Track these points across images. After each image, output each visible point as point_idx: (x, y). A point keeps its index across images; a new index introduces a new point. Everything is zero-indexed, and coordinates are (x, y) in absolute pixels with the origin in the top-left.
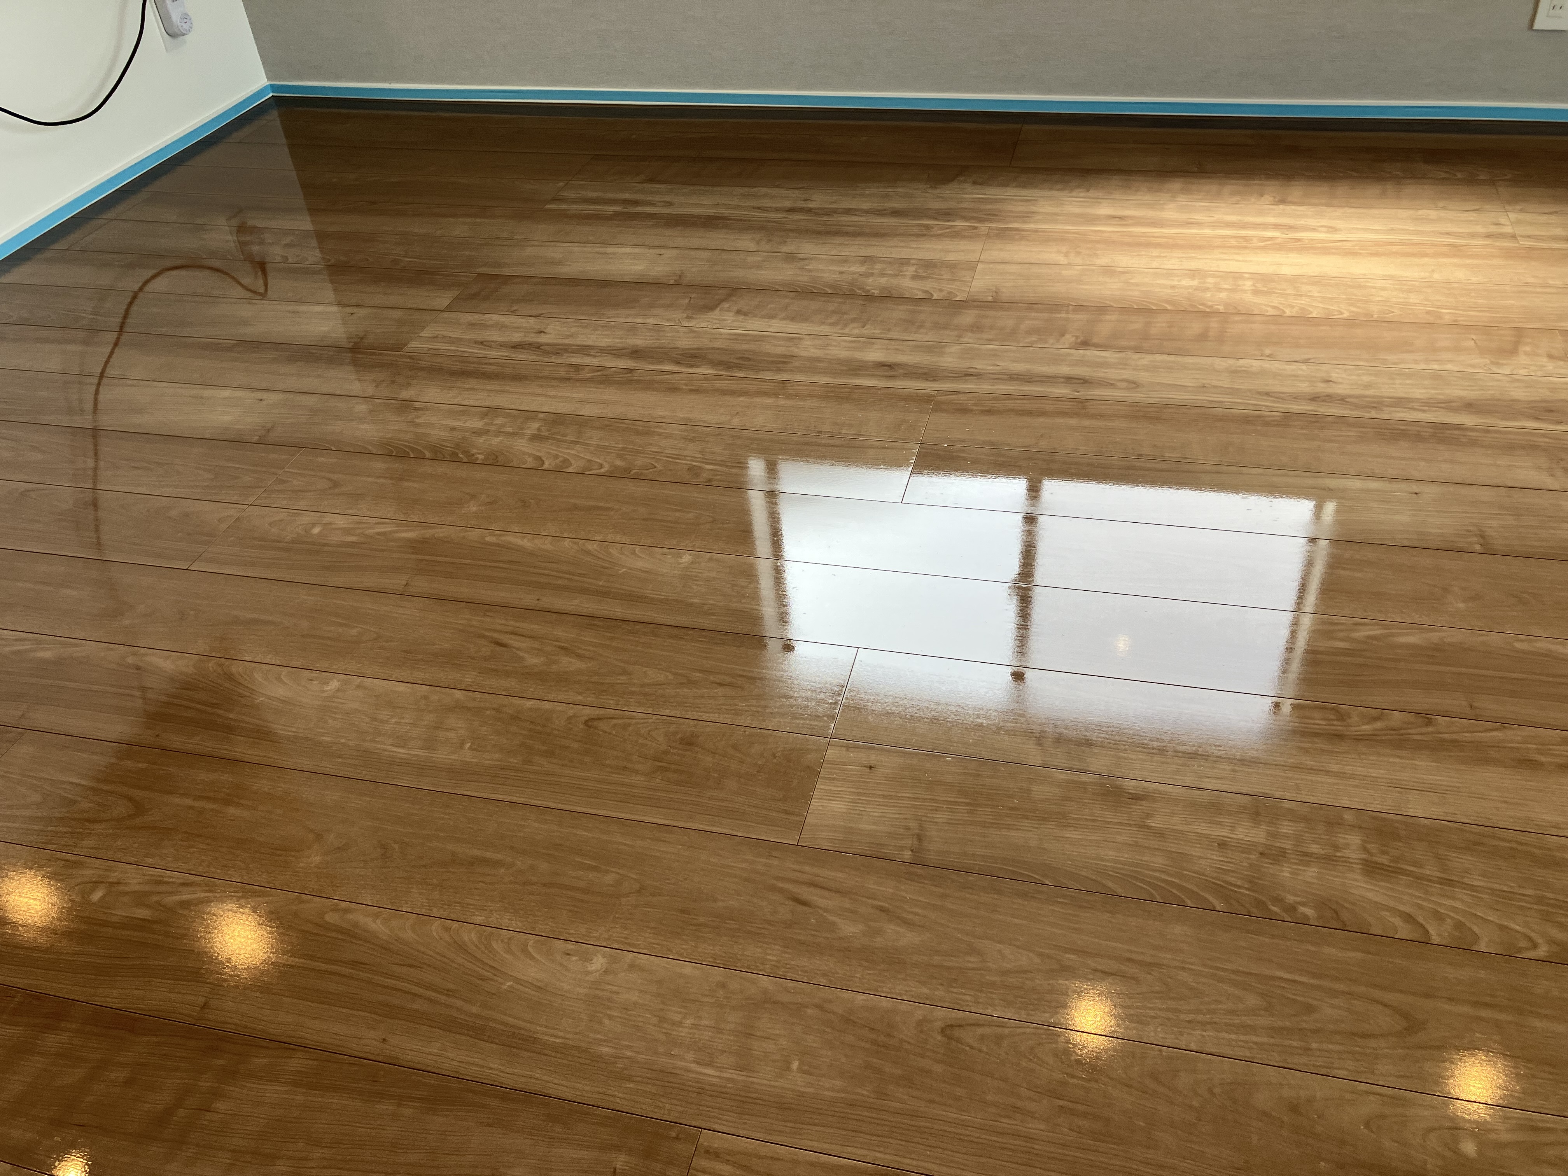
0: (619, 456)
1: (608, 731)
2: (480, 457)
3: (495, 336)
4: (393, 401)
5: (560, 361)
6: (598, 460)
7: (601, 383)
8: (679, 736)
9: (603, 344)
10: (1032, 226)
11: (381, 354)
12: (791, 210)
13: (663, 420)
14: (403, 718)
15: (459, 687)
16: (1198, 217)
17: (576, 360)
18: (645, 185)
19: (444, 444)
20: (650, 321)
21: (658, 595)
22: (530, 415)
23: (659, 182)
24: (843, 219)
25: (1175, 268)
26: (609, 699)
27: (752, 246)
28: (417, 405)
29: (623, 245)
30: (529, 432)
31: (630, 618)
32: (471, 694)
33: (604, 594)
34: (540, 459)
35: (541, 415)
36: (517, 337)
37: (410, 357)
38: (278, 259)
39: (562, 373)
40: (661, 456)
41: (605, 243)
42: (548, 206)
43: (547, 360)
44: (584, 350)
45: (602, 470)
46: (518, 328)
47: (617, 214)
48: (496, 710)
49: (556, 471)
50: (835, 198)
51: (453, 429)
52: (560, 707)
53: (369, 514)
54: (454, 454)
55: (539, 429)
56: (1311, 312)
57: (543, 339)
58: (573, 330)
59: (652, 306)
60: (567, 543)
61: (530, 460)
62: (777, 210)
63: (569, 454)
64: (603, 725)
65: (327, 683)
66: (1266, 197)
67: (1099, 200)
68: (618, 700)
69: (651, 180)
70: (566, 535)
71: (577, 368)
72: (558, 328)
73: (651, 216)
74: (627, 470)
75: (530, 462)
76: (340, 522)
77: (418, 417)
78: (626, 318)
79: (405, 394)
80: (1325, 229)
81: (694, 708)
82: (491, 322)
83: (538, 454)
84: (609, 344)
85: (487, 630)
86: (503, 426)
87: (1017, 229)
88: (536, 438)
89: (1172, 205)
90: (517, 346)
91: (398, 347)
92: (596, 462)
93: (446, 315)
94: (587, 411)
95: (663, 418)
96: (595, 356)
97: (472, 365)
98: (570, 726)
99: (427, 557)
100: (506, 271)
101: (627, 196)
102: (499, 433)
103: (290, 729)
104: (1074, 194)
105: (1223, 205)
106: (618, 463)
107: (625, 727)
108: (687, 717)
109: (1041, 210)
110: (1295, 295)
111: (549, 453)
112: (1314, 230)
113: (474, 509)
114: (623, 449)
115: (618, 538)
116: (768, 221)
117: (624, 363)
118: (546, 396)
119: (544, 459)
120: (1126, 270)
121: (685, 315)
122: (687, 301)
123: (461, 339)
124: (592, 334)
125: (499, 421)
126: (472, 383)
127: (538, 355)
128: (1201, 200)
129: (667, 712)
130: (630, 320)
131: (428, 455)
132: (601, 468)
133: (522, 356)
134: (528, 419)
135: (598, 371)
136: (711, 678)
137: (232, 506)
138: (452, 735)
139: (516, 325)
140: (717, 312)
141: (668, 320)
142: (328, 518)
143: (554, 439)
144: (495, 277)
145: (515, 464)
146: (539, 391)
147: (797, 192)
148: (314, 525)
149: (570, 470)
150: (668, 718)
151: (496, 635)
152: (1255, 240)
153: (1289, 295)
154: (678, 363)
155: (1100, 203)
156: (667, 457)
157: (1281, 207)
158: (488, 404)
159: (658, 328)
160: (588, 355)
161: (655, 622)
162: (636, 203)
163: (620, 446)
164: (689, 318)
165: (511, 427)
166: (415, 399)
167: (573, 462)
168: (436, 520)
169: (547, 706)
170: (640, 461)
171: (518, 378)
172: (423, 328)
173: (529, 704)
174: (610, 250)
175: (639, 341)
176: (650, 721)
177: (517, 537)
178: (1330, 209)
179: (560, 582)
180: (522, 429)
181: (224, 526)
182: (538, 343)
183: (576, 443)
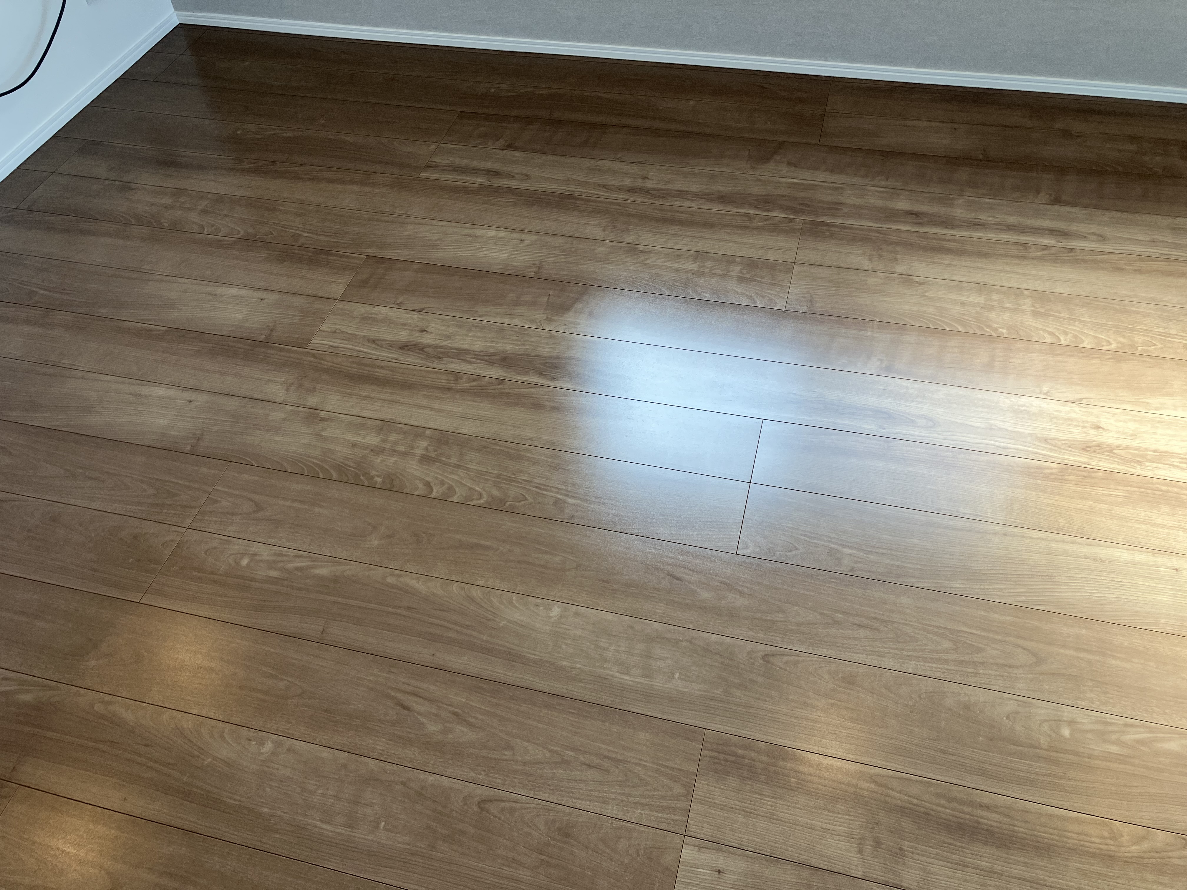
0: (496, 485)
1: (498, 815)
2: (379, 480)
3: (384, 333)
4: (301, 409)
5: (441, 367)
6: (478, 489)
7: (477, 395)
8: (557, 825)
9: (476, 348)
10: (839, 221)
11: (288, 351)
12: (631, 190)
13: (531, 443)
14: (328, 789)
15: (371, 755)
16: (984, 217)
17: (455, 366)
18: (505, 151)
19: (348, 463)
20: (516, 321)
21: (533, 654)
22: (418, 431)
23: (518, 149)
24: (676, 203)
25: (964, 280)
26: (496, 778)
27: (599, 234)
28: (322, 414)
29: (488, 226)
30: (419, 452)
31: (510, 681)
32: (381, 764)
33: (487, 650)
34: (428, 484)
35: (428, 432)
36: (403, 336)
37: (314, 356)
38: (196, 228)
39: (443, 381)
40: (531, 486)
41: (473, 224)
42: (424, 175)
43: (430, 364)
44: (461, 354)
45: (482, 501)
46: (404, 325)
47: (482, 188)
48: (404, 784)
49: (444, 500)
50: (669, 177)
51: (354, 445)
52: (458, 785)
53: (287, 544)
54: (357, 476)
55: (427, 449)
56: (1083, 341)
57: (426, 339)
58: (451, 330)
59: (516, 303)
60: (455, 587)
61: (421, 485)
62: (620, 189)
63: (453, 480)
64: (493, 809)
65: (262, 745)
66: (1042, 194)
67: (898, 191)
68: (504, 779)
69: (509, 146)
70: (454, 578)
71: (457, 376)
72: (437, 326)
73: (512, 191)
74: (503, 501)
75: (421, 489)
76: (265, 553)
77: (324, 430)
78: (495, 317)
79: (313, 401)
80: (1095, 238)
81: (569, 793)
82: (380, 317)
83: (427, 479)
84: (482, 348)
85: (392, 689)
86: (396, 443)
87: (827, 224)
88: (425, 459)
89: (961, 201)
90: (405, 347)
91: (303, 343)
92: (476, 491)
93: (341, 305)
94: (467, 428)
95: (531, 440)
96: (470, 363)
97: (367, 368)
98: (465, 807)
99: (339, 600)
100: (390, 254)
101: (489, 165)
102: (394, 452)
103: (234, 796)
104: (875, 182)
105: (1005, 202)
106: (496, 493)
107: (512, 811)
108: (563, 803)
109: (848, 201)
110: (1069, 319)
111: (436, 478)
112: (1084, 237)
113: (376, 543)
114: (498, 476)
115: (497, 583)
116: (613, 203)
117: (495, 372)
118: (431, 409)
119: (432, 485)
120: (922, 280)
121: (545, 317)
122: (546, 298)
123: (357, 335)
124: (467, 336)
125: (393, 437)
126: (367, 390)
127: (422, 359)
128: (985, 196)
129: (545, 796)
130: (498, 320)
131: (335, 476)
132: (480, 498)
133: (410, 359)
134: (417, 436)
135: (474, 380)
136: (582, 758)
137: (174, 528)
138: (368, 811)
139: (402, 321)
140: (571, 313)
141: (532, 321)
142: (254, 548)
143: (440, 461)
144: (382, 260)
145: (407, 490)
146: (425, 402)
147: (635, 167)
148: (243, 555)
149: (455, 499)
150: (547, 804)
151: (399, 695)
152: (1033, 248)
153: (1063, 318)
154: (541, 374)
155: (898, 194)
156: (537, 487)
157: (1056, 207)
158: (382, 416)
159: (522, 331)
160: (465, 361)
161: (532, 687)
162: (497, 174)
163: (496, 472)
164: (549, 320)
165: (402, 445)
166: (320, 407)
167: (457, 489)
168: (344, 555)
169: (446, 782)
170: (514, 491)
171: (407, 386)
172: (323, 320)
173: (432, 778)
174: (478, 232)
175: (508, 346)
176: (532, 806)
177: (413, 579)
178: (1099, 212)
179: (450, 634)
180: (412, 448)
181: (167, 553)
182: (422, 344)
183: (458, 466)
